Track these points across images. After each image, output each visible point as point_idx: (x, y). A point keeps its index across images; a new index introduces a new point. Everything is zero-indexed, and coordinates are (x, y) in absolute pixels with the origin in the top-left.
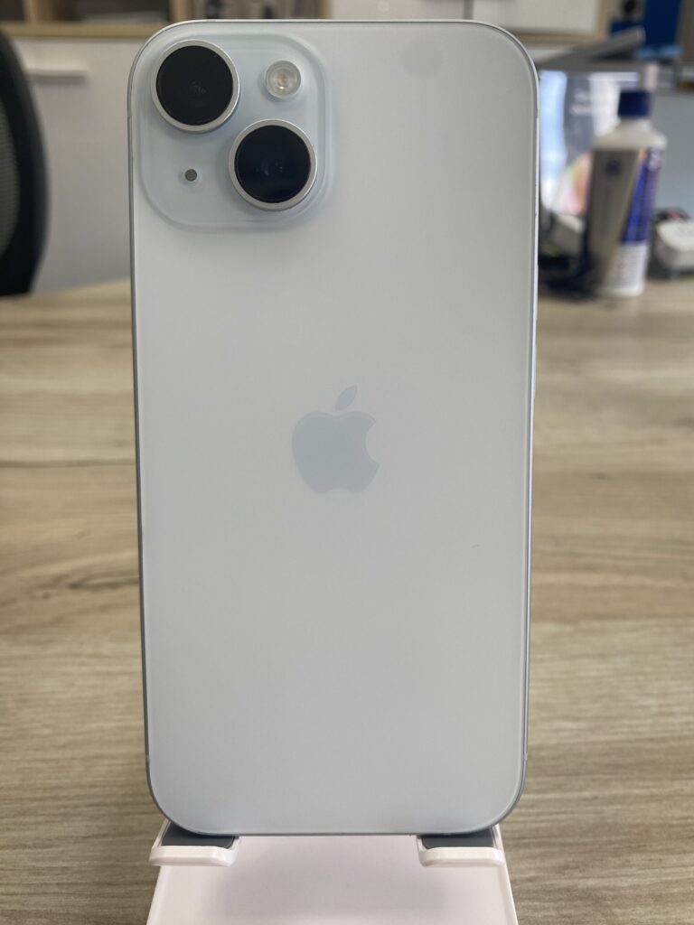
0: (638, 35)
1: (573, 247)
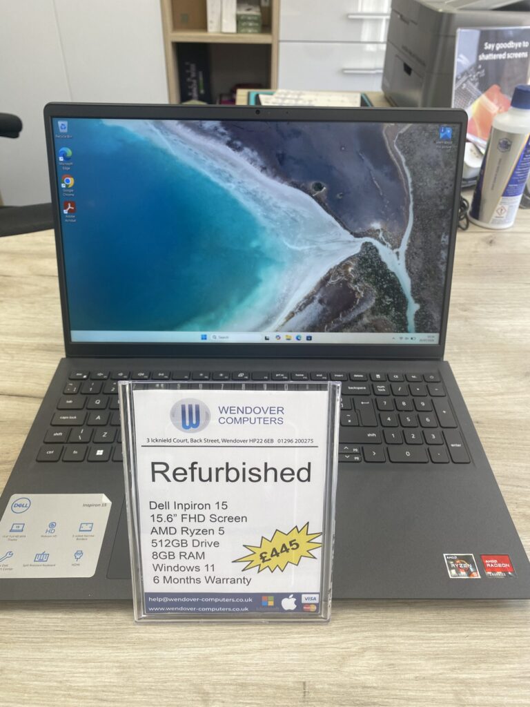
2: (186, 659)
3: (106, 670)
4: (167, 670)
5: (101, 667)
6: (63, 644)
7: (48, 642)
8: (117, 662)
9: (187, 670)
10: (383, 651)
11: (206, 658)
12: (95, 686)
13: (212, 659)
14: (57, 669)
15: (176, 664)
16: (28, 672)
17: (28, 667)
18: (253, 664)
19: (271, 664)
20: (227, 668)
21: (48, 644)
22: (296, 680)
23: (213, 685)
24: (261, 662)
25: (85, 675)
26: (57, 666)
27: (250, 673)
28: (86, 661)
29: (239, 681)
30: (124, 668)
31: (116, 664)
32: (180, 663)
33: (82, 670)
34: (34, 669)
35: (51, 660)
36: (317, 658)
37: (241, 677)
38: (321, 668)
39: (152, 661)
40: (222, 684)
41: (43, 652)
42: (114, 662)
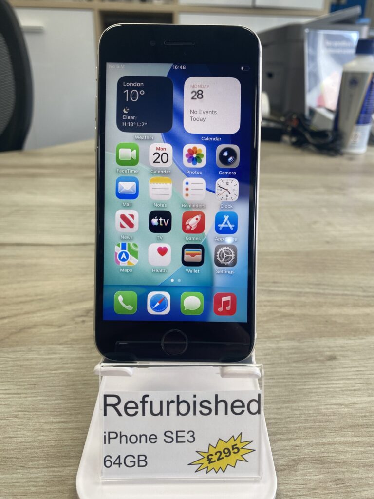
0: (357, 10)
1: (330, 127)
10: (324, 463)
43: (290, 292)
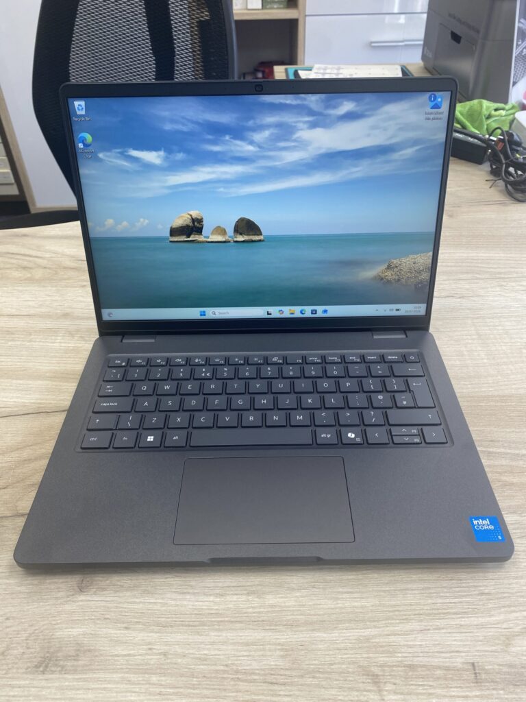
2: (347, 641)
3: (269, 653)
4: (331, 652)
5: (264, 650)
6: (221, 627)
7: (204, 625)
8: (279, 644)
9: (352, 652)
11: (368, 639)
12: (261, 669)
13: (374, 640)
14: (219, 653)
15: (339, 646)
16: (192, 656)
17: (191, 651)
18: (416, 645)
19: (434, 645)
20: (391, 650)
21: (206, 628)
22: (463, 660)
23: (381, 666)
24: (424, 643)
25: (250, 658)
26: (219, 650)
27: (416, 654)
28: (247, 644)
29: (406, 663)
30: (286, 650)
31: (279, 647)
32: (342, 645)
33: (245, 654)
34: (197, 653)
35: (213, 643)
36: (481, 638)
37: (408, 659)
38: (487, 649)
39: (313, 644)
40: (390, 666)
41: (202, 635)
42: (275, 644)
43: (508, 454)
